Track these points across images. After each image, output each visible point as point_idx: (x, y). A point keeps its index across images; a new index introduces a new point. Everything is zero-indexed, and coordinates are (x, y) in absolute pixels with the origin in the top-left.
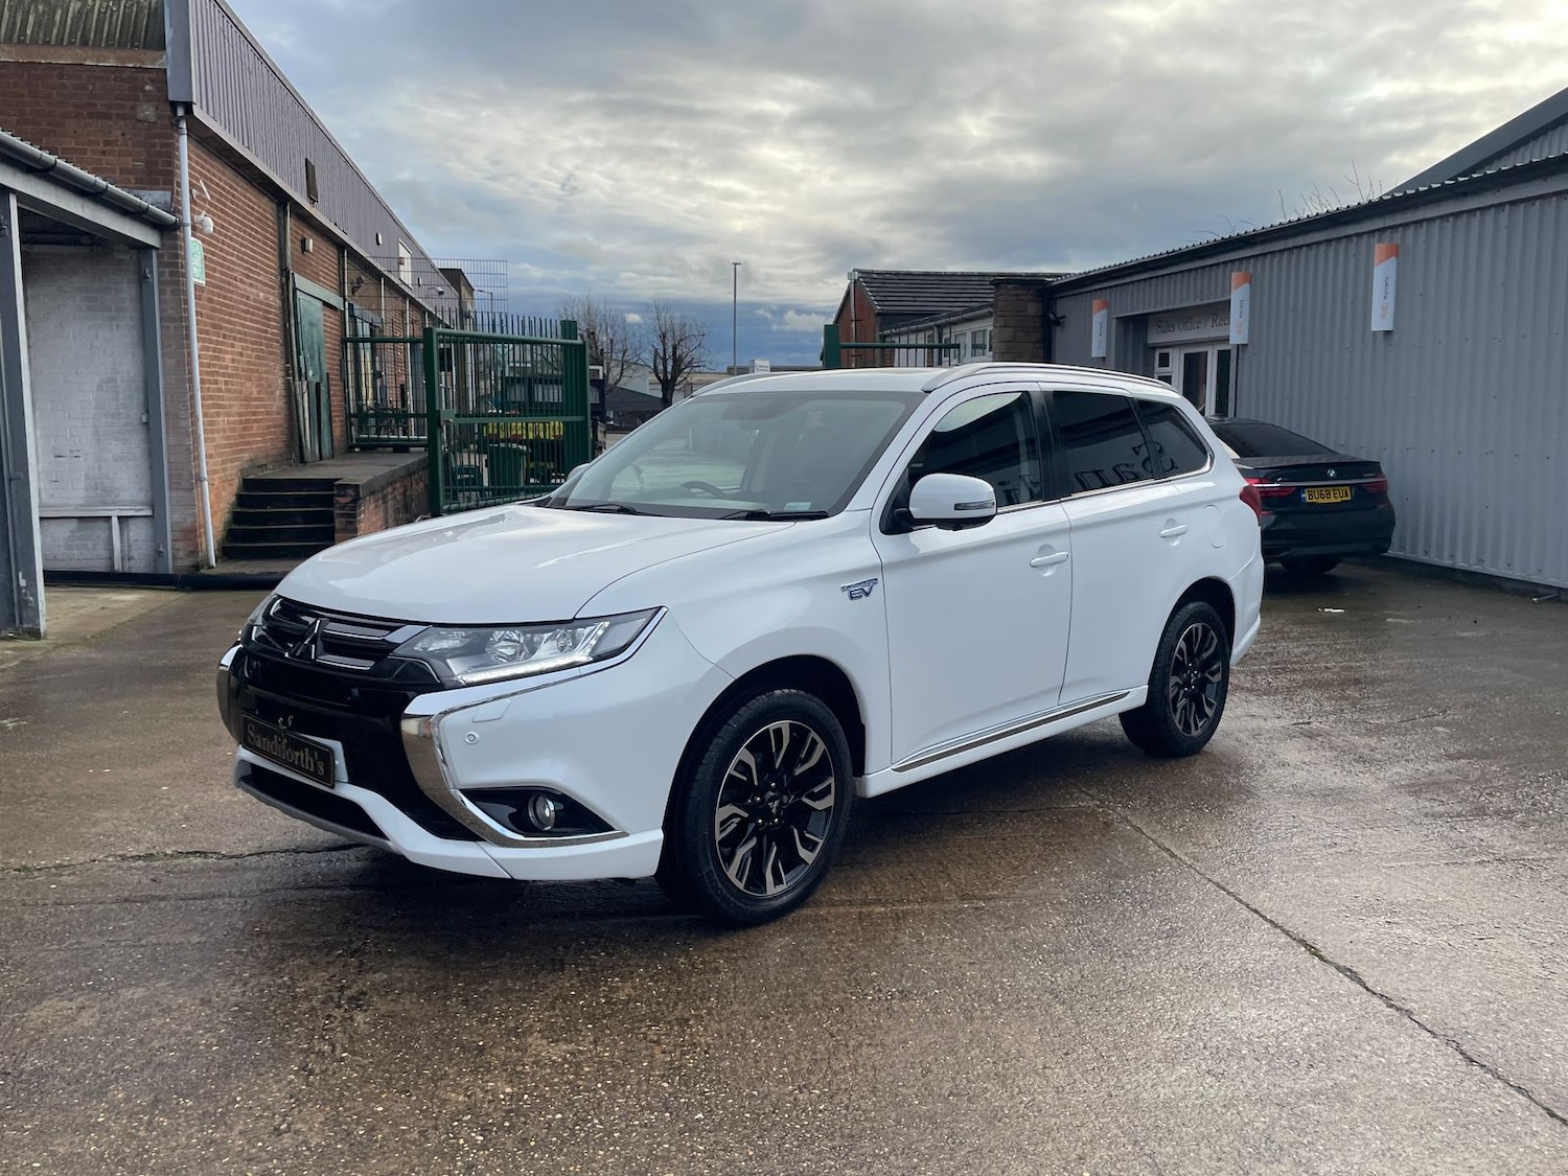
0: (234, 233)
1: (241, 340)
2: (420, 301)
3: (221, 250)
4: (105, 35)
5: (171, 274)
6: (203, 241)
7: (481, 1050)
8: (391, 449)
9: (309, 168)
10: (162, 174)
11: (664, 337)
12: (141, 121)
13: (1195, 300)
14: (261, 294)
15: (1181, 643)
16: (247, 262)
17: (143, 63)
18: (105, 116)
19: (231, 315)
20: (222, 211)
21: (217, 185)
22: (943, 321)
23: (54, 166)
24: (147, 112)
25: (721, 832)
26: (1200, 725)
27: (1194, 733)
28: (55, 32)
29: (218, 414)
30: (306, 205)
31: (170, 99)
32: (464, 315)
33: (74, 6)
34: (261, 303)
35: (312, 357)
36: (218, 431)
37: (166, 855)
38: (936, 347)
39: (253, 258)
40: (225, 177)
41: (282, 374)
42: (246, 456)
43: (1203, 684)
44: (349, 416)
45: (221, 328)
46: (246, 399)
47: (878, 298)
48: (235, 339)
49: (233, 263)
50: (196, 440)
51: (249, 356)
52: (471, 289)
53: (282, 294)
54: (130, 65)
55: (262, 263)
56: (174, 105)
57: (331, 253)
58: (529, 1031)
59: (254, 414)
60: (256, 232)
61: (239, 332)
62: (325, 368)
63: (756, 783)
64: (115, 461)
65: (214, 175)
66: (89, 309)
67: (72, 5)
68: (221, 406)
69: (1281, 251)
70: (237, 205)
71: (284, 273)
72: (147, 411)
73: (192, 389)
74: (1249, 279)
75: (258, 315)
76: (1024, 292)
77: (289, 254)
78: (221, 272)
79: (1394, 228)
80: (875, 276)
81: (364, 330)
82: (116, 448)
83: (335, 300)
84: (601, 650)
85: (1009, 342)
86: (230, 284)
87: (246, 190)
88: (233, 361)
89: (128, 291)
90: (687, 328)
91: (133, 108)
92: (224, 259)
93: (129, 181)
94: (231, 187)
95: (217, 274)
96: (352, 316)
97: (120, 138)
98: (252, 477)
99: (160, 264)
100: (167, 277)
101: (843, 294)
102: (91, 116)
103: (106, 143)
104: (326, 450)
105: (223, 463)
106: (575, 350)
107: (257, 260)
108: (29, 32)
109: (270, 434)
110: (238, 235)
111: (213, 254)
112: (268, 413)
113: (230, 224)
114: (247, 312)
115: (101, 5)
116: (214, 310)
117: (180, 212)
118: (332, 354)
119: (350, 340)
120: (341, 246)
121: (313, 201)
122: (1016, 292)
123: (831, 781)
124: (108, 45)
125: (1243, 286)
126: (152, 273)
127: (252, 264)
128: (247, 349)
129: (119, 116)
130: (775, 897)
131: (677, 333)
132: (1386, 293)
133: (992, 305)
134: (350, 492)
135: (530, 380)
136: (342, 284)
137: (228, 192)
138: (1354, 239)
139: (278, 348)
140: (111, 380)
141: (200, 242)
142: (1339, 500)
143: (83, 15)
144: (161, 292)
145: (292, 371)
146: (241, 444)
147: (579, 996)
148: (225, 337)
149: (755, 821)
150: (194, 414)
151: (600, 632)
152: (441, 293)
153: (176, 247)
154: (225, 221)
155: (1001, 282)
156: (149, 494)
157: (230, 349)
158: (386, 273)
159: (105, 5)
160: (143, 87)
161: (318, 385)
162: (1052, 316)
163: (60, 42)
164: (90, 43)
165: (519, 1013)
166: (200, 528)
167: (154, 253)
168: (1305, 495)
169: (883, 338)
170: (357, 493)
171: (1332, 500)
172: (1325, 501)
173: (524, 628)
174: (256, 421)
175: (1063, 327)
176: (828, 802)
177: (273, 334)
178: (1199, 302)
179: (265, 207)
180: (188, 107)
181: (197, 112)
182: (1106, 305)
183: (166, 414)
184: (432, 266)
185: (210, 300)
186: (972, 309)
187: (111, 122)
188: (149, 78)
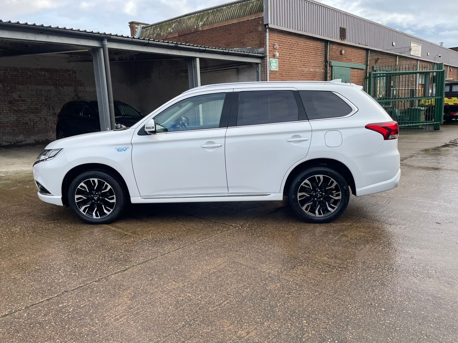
0: (297, 54)
3: (289, 60)
4: (255, 11)
6: (278, 59)
9: (342, 30)
10: (262, 44)
12: (259, 31)
18: (252, 32)
20: (291, 49)
24: (260, 28)
30: (340, 41)
34: (311, 72)
39: (307, 60)
40: (292, 40)
49: (295, 62)
53: (324, 68)
54: (258, 17)
55: (313, 60)
56: (265, 25)
57: (360, 53)
60: (310, 52)
65: (287, 40)
67: (251, 5)
70: (300, 46)
71: (326, 62)
75: (309, 76)
77: (328, 56)
78: (288, 66)
83: (361, 66)
86: (293, 68)
91: (257, 28)
92: (290, 62)
93: (257, 47)
95: (285, 67)
97: (255, 36)
99: (262, 67)
100: (263, 70)
102: (250, 32)
103: (253, 39)
107: (310, 60)
108: (241, 14)
110: (299, 55)
111: (284, 61)
113: (295, 52)
114: (302, 75)
116: (283, 76)
117: (265, 53)
120: (366, 49)
121: (343, 39)
124: (254, 14)
126: (258, 69)
127: (307, 62)
129: (255, 31)
136: (366, 61)
141: (275, 59)
143: (252, 7)
144: (262, 74)
149: (91, 201)
153: (265, 62)
154: (292, 52)
158: (398, 54)
160: (259, 22)
163: (246, 15)
164: (251, 14)
167: (259, 64)
179: (318, 45)
180: (268, 25)
181: (270, 25)
185: (280, 74)
187: (253, 33)
188: (261, 20)
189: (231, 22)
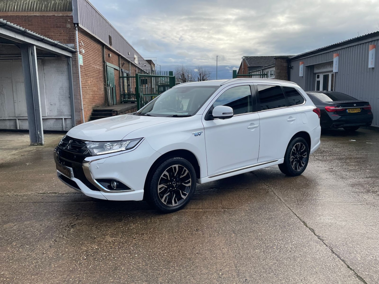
0: (91, 53)
1: (92, 78)
2: (140, 68)
3: (87, 57)
4: (59, 9)
5: (75, 63)
6: (83, 55)
7: (95, 238)
8: (131, 103)
9: (110, 38)
10: (72, 40)
11: (201, 74)
12: (67, 28)
13: (325, 61)
14: (98, 67)
15: (294, 148)
16: (94, 60)
17: (67, 14)
18: (60, 27)
19: (90, 72)
20: (87, 48)
21: (86, 42)
22: (263, 68)
23: (44, 39)
24: (69, 26)
25: (159, 191)
26: (300, 169)
27: (298, 170)
28: (49, 8)
29: (86, 95)
30: (109, 46)
31: (74, 22)
32: (152, 71)
33: (53, 2)
34: (98, 69)
35: (111, 82)
36: (87, 99)
37: (48, 193)
38: (261, 75)
39: (96, 59)
40: (88, 40)
41: (103, 85)
42: (94, 104)
43: (301, 158)
44: (121, 95)
45: (87, 75)
46: (94, 91)
47: (249, 63)
48: (91, 77)
49: (90, 60)
50: (81, 101)
51: (94, 81)
52: (154, 65)
53: (103, 67)
54: (65, 15)
55: (98, 60)
56: (75, 24)
57: (116, 57)
58: (107, 235)
59: (96, 95)
60: (96, 52)
61: (92, 76)
62: (115, 84)
63: (169, 179)
64: (63, 106)
65: (85, 40)
66: (57, 71)
67: (52, 2)
68: (87, 93)
69: (346, 48)
70: (91, 47)
71: (104, 62)
72: (70, 94)
73: (80, 89)
74: (338, 55)
75: (97, 72)
76: (283, 60)
77: (105, 57)
78: (87, 62)
79: (374, 41)
80: (249, 58)
81: (125, 75)
82: (63, 103)
83: (118, 68)
84: (128, 147)
85: (279, 73)
86: (89, 65)
87: (94, 43)
88: (90, 82)
89: (65, 67)
90: (206, 72)
91: (66, 25)
92: (88, 59)
93: (65, 42)
94: (90, 42)
95: (86, 63)
96: (122, 72)
97: (63, 32)
98: (95, 109)
99: (72, 61)
100: (74, 64)
101: (241, 62)
102: (57, 27)
103: (60, 33)
104: (115, 103)
105: (88, 106)
106: (172, 78)
107: (97, 59)
108: (43, 9)
109: (100, 99)
110: (92, 54)
111: (85, 58)
112: (100, 94)
113: (90, 51)
114: (94, 71)
115: (59, 2)
116: (85, 71)
117: (76, 49)
118: (117, 81)
119: (121, 77)
120: (119, 55)
121: (111, 45)
122: (281, 61)
123: (190, 179)
124: (60, 11)
125: (336, 58)
126: (70, 63)
127: (95, 60)
128: (94, 80)
129: (63, 27)
130: (175, 206)
131: (204, 73)
132: (372, 58)
133: (274, 64)
134: (115, 112)
135: (164, 86)
136: (119, 64)
137: (89, 44)
138: (365, 44)
139: (102, 80)
140: (62, 87)
141: (82, 55)
142: (357, 112)
143: (55, 4)
144: (73, 67)
145: (106, 85)
146: (93, 102)
147: (122, 227)
148: (88, 77)
149: (170, 188)
150: (80, 95)
151: (128, 143)
152: (145, 66)
153: (75, 57)
154: (88, 50)
155: (277, 58)
156: (71, 113)
157: (90, 80)
158: (131, 61)
159: (60, 1)
160: (68, 20)
161: (112, 88)
162: (290, 66)
163: (50, 11)
164: (56, 11)
165: (107, 230)
166: (82, 121)
167: (71, 58)
168: (348, 111)
169: (249, 73)
170: (117, 113)
171: (355, 112)
172: (353, 112)
173: (111, 142)
174: (97, 96)
175: (293, 69)
176: (190, 184)
177: (101, 76)
178: (326, 62)
179: (99, 47)
180: (78, 24)
181: (80, 25)
182: (303, 63)
183: (74, 95)
184: (143, 59)
185: (84, 69)
186: (270, 65)
187: (61, 29)
188: (69, 18)
189: (32, 14)
